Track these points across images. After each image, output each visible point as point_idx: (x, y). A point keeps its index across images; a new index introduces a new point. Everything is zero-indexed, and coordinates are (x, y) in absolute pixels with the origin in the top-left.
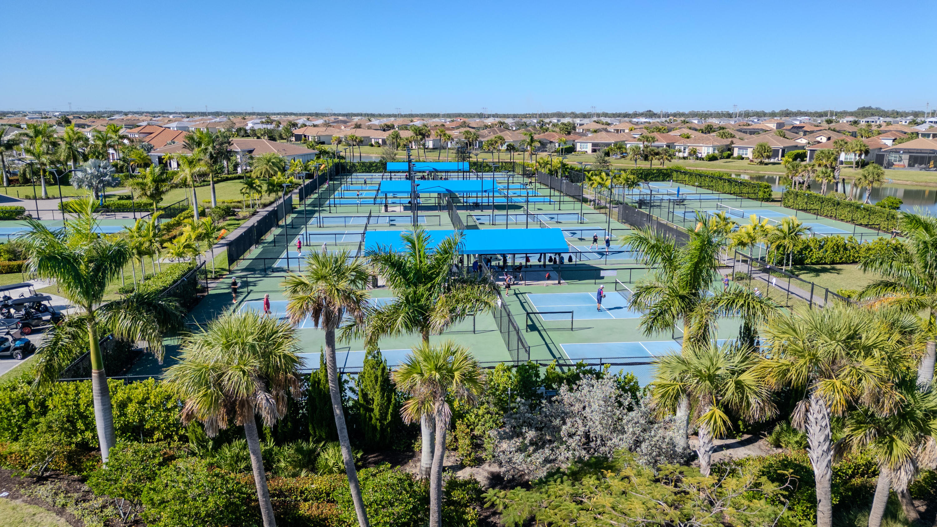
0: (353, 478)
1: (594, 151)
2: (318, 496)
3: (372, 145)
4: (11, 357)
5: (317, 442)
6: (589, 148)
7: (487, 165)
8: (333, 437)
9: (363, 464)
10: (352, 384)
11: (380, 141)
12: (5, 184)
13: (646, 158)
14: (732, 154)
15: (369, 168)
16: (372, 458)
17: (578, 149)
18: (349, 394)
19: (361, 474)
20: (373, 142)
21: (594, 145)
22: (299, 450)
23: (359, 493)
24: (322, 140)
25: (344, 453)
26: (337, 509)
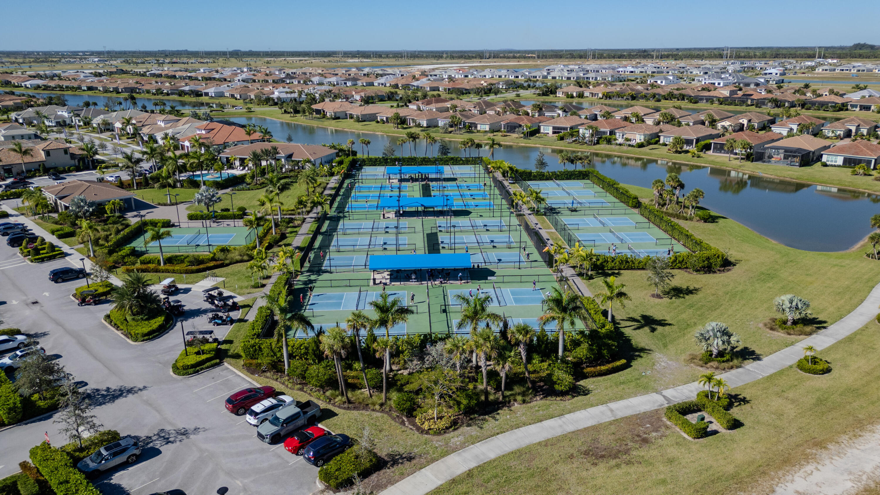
0: (364, 372)
1: (554, 133)
2: (353, 377)
3: (378, 122)
4: (226, 324)
5: (352, 361)
6: (550, 130)
7: (461, 160)
8: (357, 359)
9: (368, 368)
10: (363, 340)
11: (385, 119)
12: (135, 188)
13: (572, 161)
14: (659, 141)
15: (375, 162)
16: (370, 366)
17: (542, 131)
18: (362, 344)
19: (366, 371)
20: (379, 120)
21: (554, 128)
22: (346, 363)
23: (366, 376)
24: (337, 116)
25: (361, 365)
26: (360, 381)
